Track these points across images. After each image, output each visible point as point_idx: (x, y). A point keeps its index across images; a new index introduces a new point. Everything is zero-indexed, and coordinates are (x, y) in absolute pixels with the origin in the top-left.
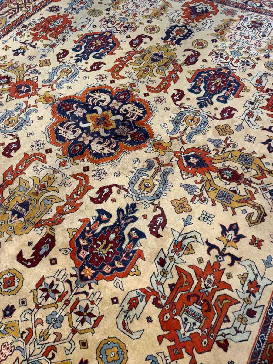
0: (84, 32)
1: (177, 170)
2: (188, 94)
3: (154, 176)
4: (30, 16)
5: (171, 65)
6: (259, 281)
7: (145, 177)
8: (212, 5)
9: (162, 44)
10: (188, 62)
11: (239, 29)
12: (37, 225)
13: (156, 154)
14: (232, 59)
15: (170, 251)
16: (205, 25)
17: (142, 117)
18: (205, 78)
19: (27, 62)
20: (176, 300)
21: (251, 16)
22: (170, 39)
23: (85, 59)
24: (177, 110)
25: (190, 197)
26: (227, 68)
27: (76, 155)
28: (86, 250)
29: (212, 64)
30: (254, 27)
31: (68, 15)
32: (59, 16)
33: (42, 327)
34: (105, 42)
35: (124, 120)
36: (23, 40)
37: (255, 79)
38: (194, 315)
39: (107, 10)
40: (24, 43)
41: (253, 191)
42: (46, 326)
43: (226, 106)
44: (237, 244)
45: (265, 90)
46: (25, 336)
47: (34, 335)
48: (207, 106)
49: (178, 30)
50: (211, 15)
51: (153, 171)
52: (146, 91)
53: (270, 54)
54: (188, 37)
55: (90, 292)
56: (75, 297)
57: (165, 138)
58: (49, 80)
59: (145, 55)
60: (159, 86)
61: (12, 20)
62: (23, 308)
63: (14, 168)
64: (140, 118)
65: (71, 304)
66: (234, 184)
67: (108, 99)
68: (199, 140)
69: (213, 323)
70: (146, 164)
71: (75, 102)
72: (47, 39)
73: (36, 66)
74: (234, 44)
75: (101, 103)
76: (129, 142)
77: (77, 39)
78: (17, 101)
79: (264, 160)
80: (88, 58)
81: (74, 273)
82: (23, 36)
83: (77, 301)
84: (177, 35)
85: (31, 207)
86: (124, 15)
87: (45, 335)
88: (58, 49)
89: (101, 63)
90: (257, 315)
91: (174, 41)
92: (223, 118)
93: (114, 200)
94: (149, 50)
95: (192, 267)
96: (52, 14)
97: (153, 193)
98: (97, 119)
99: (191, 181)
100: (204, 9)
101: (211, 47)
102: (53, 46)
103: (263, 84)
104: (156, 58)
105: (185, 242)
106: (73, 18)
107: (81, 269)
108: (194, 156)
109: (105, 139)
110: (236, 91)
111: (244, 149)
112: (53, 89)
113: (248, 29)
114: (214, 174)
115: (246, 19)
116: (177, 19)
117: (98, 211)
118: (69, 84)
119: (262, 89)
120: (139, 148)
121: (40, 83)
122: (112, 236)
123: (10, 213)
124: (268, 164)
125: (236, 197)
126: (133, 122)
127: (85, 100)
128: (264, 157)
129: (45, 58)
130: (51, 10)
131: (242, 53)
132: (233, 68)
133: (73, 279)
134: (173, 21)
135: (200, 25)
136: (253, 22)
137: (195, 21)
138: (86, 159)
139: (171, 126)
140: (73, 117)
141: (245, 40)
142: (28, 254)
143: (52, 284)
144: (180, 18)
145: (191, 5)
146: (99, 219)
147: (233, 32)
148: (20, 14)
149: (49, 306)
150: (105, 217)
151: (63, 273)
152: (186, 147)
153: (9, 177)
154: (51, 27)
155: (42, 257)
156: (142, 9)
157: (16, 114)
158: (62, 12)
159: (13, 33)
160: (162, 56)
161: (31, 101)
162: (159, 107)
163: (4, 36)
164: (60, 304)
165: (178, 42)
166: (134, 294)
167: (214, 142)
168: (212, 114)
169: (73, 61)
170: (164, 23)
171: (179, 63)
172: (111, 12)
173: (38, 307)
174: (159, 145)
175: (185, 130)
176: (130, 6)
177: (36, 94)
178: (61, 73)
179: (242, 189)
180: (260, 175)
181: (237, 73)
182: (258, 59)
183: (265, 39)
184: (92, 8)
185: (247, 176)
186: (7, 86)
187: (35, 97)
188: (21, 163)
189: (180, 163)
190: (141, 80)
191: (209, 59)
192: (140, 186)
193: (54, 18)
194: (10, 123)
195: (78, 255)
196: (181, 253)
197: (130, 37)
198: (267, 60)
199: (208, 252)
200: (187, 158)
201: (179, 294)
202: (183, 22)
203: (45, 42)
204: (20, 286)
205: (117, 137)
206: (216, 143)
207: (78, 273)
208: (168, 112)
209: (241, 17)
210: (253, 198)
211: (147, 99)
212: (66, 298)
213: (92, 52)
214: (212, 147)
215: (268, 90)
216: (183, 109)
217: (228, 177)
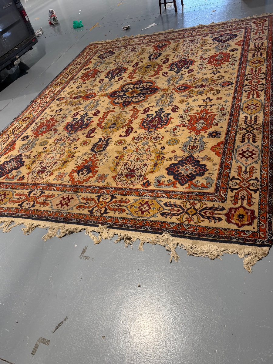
0: (107, 71)
1: (176, 93)
2: (169, 72)
3: (166, 98)
4: (76, 75)
5: (157, 66)
6: (224, 107)
7: (162, 100)
8: (167, 42)
9: (148, 62)
10: (164, 63)
11: (184, 45)
12: (123, 127)
13: (164, 92)
14: (185, 55)
15: (184, 113)
16: (166, 49)
17: (151, 85)
18: (175, 65)
19: (85, 89)
20: (192, 122)
21: (188, 39)
22: (151, 59)
23: (113, 78)
24: (167, 78)
25: (185, 98)
26: (185, 58)
27: (127, 105)
28: (148, 125)
29: (176, 60)
30: (192, 42)
31: (95, 69)
32: (91, 70)
33: (141, 147)
34: (120, 70)
35: (143, 89)
36: (78, 83)
37: (199, 57)
38: (201, 123)
39: (114, 61)
40: (79, 84)
41: (212, 87)
42: (142, 146)
43: (189, 69)
44: (211, 102)
45: (205, 59)
46: (135, 151)
47: (139, 149)
48: (180, 72)
49: (154, 55)
50: (168, 45)
51: (165, 97)
52: (149, 77)
53: (203, 47)
54: (160, 56)
55: (156, 133)
56: (150, 136)
57: (166, 87)
58: (100, 90)
59: (142, 68)
60: (154, 74)
61: (67, 79)
62: (130, 146)
63: (102, 118)
64: (150, 86)
65: (149, 138)
66: (203, 88)
67: (132, 86)
68: (181, 82)
69: (210, 122)
70: (161, 97)
71: (118, 91)
72: (90, 79)
73: (90, 88)
74: (184, 50)
75: (130, 88)
76: (149, 94)
77: (105, 74)
78: (89, 100)
79: (213, 78)
80: (115, 78)
81: (146, 131)
82: (77, 82)
83: (151, 137)
84: (154, 57)
85: (116, 124)
86: (124, 59)
87: (143, 148)
88: (98, 80)
89: (122, 77)
90: (227, 114)
91: (154, 59)
92: (189, 73)
93: (152, 110)
94: (143, 66)
95: (195, 113)
96: (87, 71)
97: (168, 103)
98: (131, 93)
99: (184, 94)
100: (164, 45)
101: (173, 55)
102: (95, 80)
103: (204, 57)
104: (148, 67)
105: (189, 109)
106: (98, 68)
107: (148, 130)
108: (181, 87)
109: (138, 97)
110: (191, 64)
111: (203, 78)
112: (104, 92)
113: (188, 44)
114: (193, 89)
115: (186, 41)
116: (152, 52)
117: (146, 115)
118: (111, 88)
119: (204, 59)
120: (155, 94)
121: (96, 92)
122: (157, 119)
123: (109, 128)
124: (216, 78)
125: (205, 91)
126: (148, 88)
127: (121, 90)
128: (213, 77)
129: (93, 85)
130: (85, 70)
131: (189, 52)
132: (187, 57)
133: (147, 133)
134: (150, 53)
135: (164, 50)
136: (190, 41)
137: (161, 50)
138: (132, 105)
139: (167, 83)
140: (120, 96)
141: (189, 47)
142: (124, 134)
143: (139, 137)
144: (153, 51)
145: (156, 45)
146: (148, 117)
147: (182, 47)
148: (70, 76)
149: (141, 142)
150: (150, 116)
151: (141, 133)
152: (176, 86)
153: (101, 120)
154: (89, 75)
155: (130, 133)
156: (132, 55)
157: (92, 104)
158: (92, 69)
159: (71, 83)
160: (151, 65)
161: (96, 98)
162: (157, 80)
163: (67, 85)
164: (145, 140)
165: (156, 58)
166: (174, 127)
167: (189, 80)
168: (184, 73)
169: (108, 81)
170: (146, 55)
171: (160, 64)
172: (117, 60)
173: (136, 143)
174: (164, 90)
175: (174, 82)
176: (125, 56)
177: (97, 96)
178: (105, 86)
179: (207, 88)
180: (213, 82)
181: (190, 58)
182: (198, 51)
183: (198, 44)
184: (106, 62)
185: (207, 84)
186: (81, 98)
187: (97, 97)
188: (104, 115)
189: (176, 91)
190: (145, 75)
191: (174, 59)
192: (161, 103)
193: (88, 72)
194: (90, 107)
195: (145, 128)
196: (188, 112)
197: (131, 65)
198: (202, 50)
199: (200, 108)
200: (179, 89)
201: (193, 121)
202: (155, 52)
203: (90, 80)
204: (125, 142)
205: (143, 94)
206: (190, 81)
207: (148, 131)
208: (162, 80)
209: (184, 41)
210: (212, 88)
211: (151, 79)
212: (146, 137)
213: (115, 75)
214: (188, 82)
215: (206, 58)
216: (169, 77)
217: (199, 87)
